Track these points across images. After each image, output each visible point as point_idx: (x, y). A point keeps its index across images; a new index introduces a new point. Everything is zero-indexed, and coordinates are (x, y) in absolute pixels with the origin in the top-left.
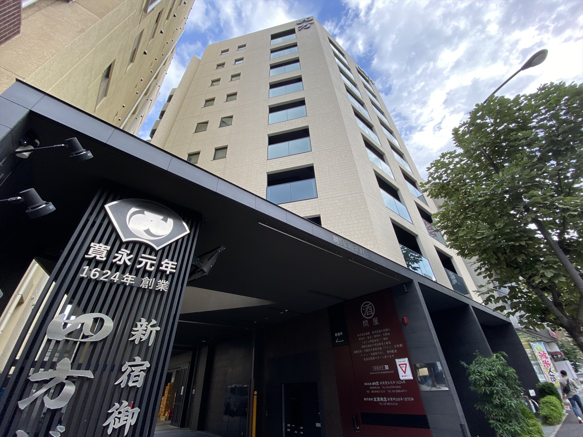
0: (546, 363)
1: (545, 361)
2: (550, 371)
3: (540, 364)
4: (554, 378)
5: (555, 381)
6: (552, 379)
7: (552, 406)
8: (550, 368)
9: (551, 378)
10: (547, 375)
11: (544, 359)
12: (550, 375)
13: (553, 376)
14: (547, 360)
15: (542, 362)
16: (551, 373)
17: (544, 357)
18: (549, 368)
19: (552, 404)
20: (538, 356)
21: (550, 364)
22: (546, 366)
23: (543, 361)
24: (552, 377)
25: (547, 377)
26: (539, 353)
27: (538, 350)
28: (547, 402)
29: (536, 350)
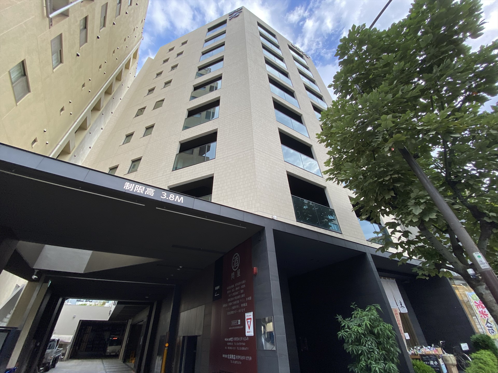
0: (483, 314)
1: (482, 311)
2: (487, 322)
3: (477, 315)
4: (492, 330)
5: (493, 333)
6: (490, 331)
7: (481, 362)
8: (488, 319)
9: (488, 329)
10: (484, 326)
11: (481, 309)
12: (488, 326)
13: (491, 327)
14: (484, 310)
15: (478, 312)
16: (488, 324)
17: (480, 307)
18: (486, 319)
19: (481, 361)
20: (474, 306)
21: (488, 315)
22: (483, 316)
23: (480, 312)
24: (490, 329)
25: (485, 328)
26: (475, 302)
27: (474, 299)
28: (477, 358)
29: (472, 299)
